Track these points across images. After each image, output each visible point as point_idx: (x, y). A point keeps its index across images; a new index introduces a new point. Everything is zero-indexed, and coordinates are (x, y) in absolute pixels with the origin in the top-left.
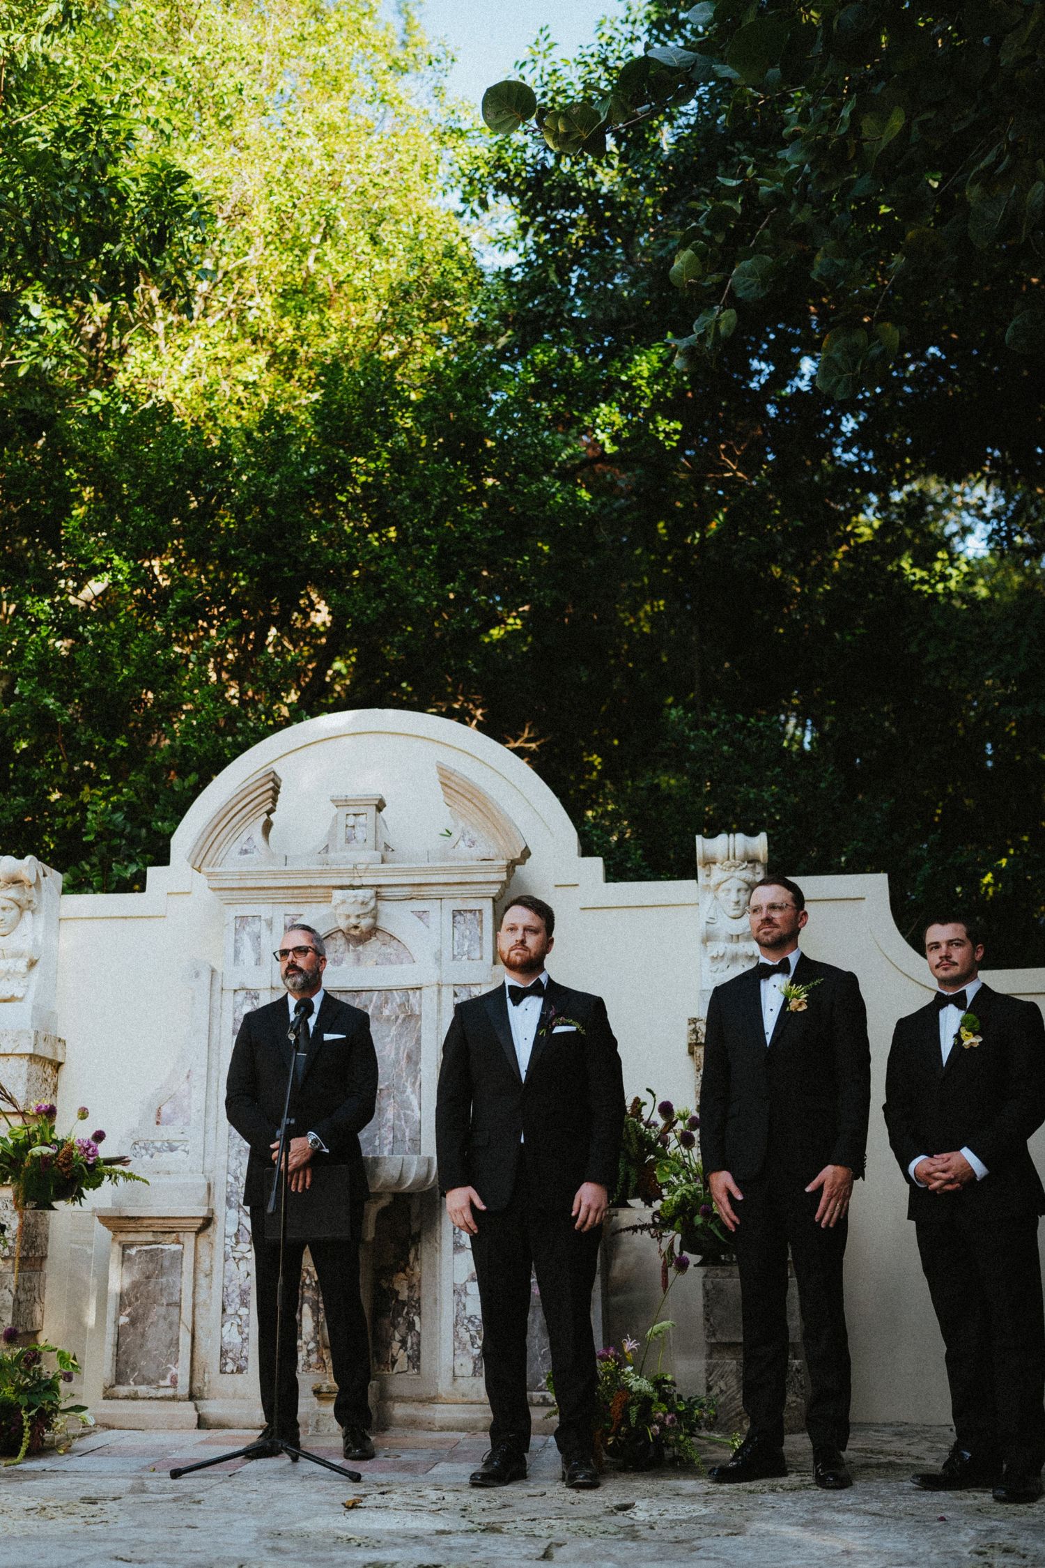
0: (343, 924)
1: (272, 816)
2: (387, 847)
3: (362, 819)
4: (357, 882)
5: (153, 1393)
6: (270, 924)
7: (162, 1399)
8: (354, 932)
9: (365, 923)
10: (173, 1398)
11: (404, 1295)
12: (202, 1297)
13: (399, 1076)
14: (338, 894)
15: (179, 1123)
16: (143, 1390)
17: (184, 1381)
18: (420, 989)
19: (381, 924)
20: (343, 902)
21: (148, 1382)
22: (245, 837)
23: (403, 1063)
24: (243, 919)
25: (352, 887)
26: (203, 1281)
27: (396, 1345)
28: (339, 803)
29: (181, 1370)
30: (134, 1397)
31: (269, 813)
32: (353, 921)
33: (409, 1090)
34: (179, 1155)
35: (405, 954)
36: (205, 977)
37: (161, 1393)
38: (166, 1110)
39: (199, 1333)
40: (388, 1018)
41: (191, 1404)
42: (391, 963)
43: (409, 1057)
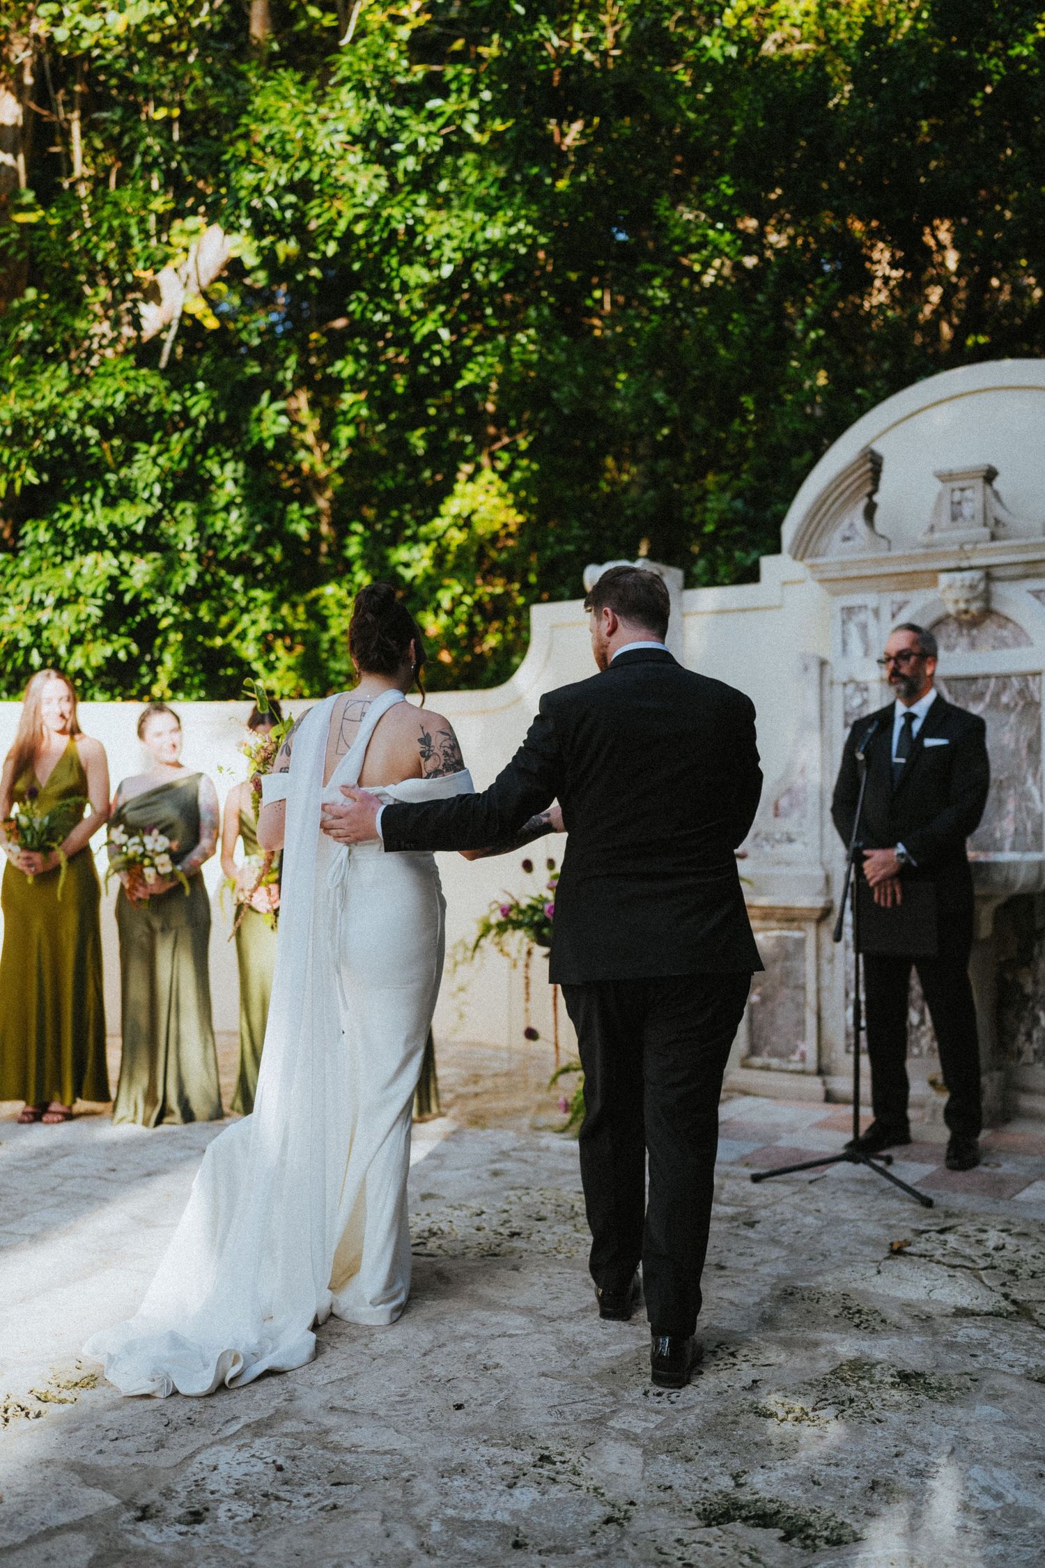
0: (951, 609)
1: (876, 498)
2: (997, 522)
3: (968, 493)
4: (965, 564)
5: (784, 1066)
6: (876, 612)
7: (792, 1072)
8: (964, 617)
9: (975, 607)
10: (803, 1072)
11: (1029, 989)
12: (826, 981)
13: (1019, 767)
14: (944, 579)
15: (796, 815)
16: (774, 1062)
17: (812, 1056)
18: (1039, 674)
19: (995, 605)
20: (950, 586)
21: (780, 1055)
22: (847, 522)
23: (1024, 752)
24: (849, 611)
25: (960, 569)
26: (826, 967)
27: (1021, 1038)
28: (946, 477)
29: (809, 1046)
30: (766, 1068)
31: (870, 495)
32: (962, 606)
33: (1030, 781)
34: (797, 847)
35: (1021, 638)
36: (814, 670)
37: (792, 1067)
38: (784, 803)
39: (825, 1014)
40: (1007, 706)
41: (818, 1080)
42: (1006, 645)
43: (1030, 746)
